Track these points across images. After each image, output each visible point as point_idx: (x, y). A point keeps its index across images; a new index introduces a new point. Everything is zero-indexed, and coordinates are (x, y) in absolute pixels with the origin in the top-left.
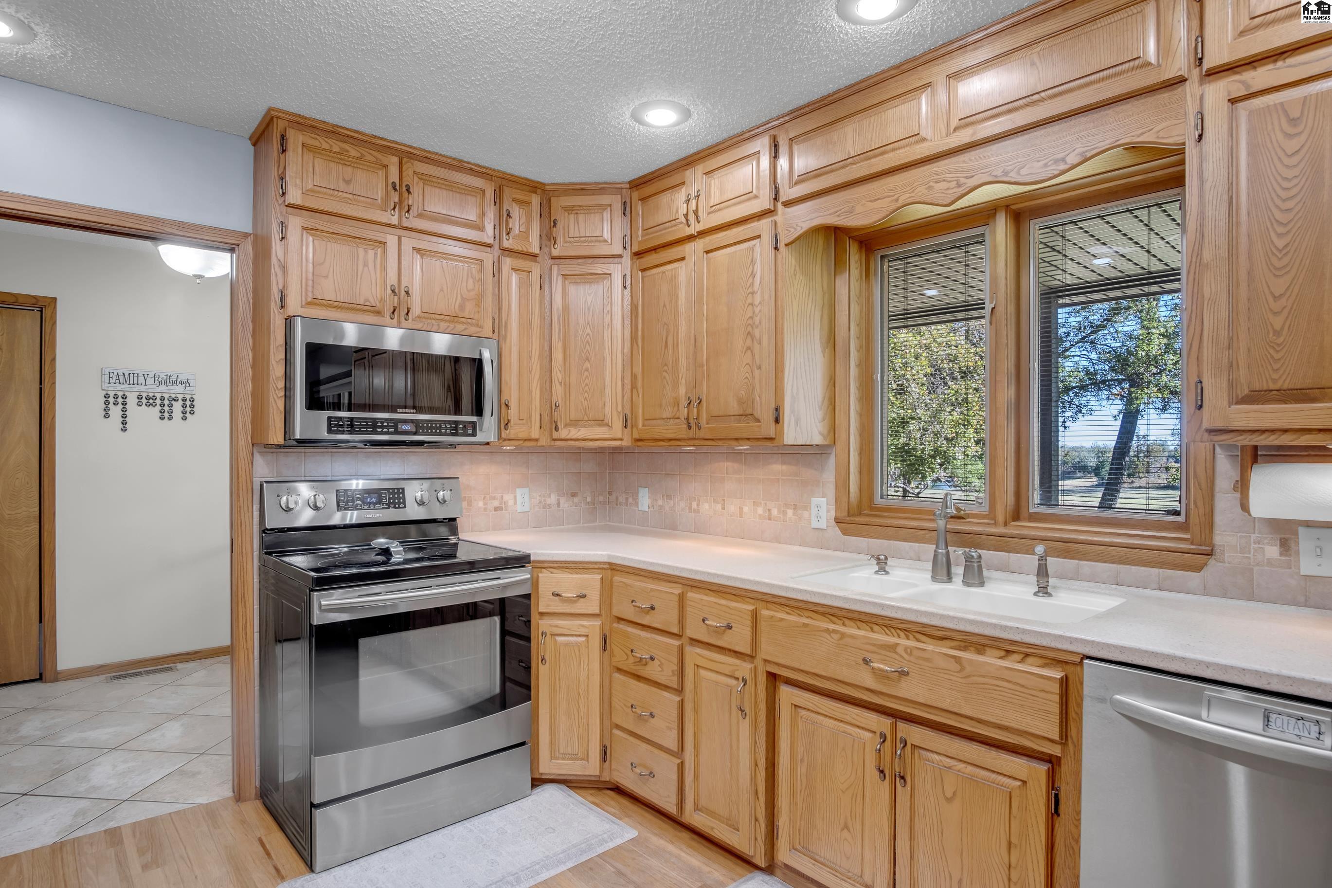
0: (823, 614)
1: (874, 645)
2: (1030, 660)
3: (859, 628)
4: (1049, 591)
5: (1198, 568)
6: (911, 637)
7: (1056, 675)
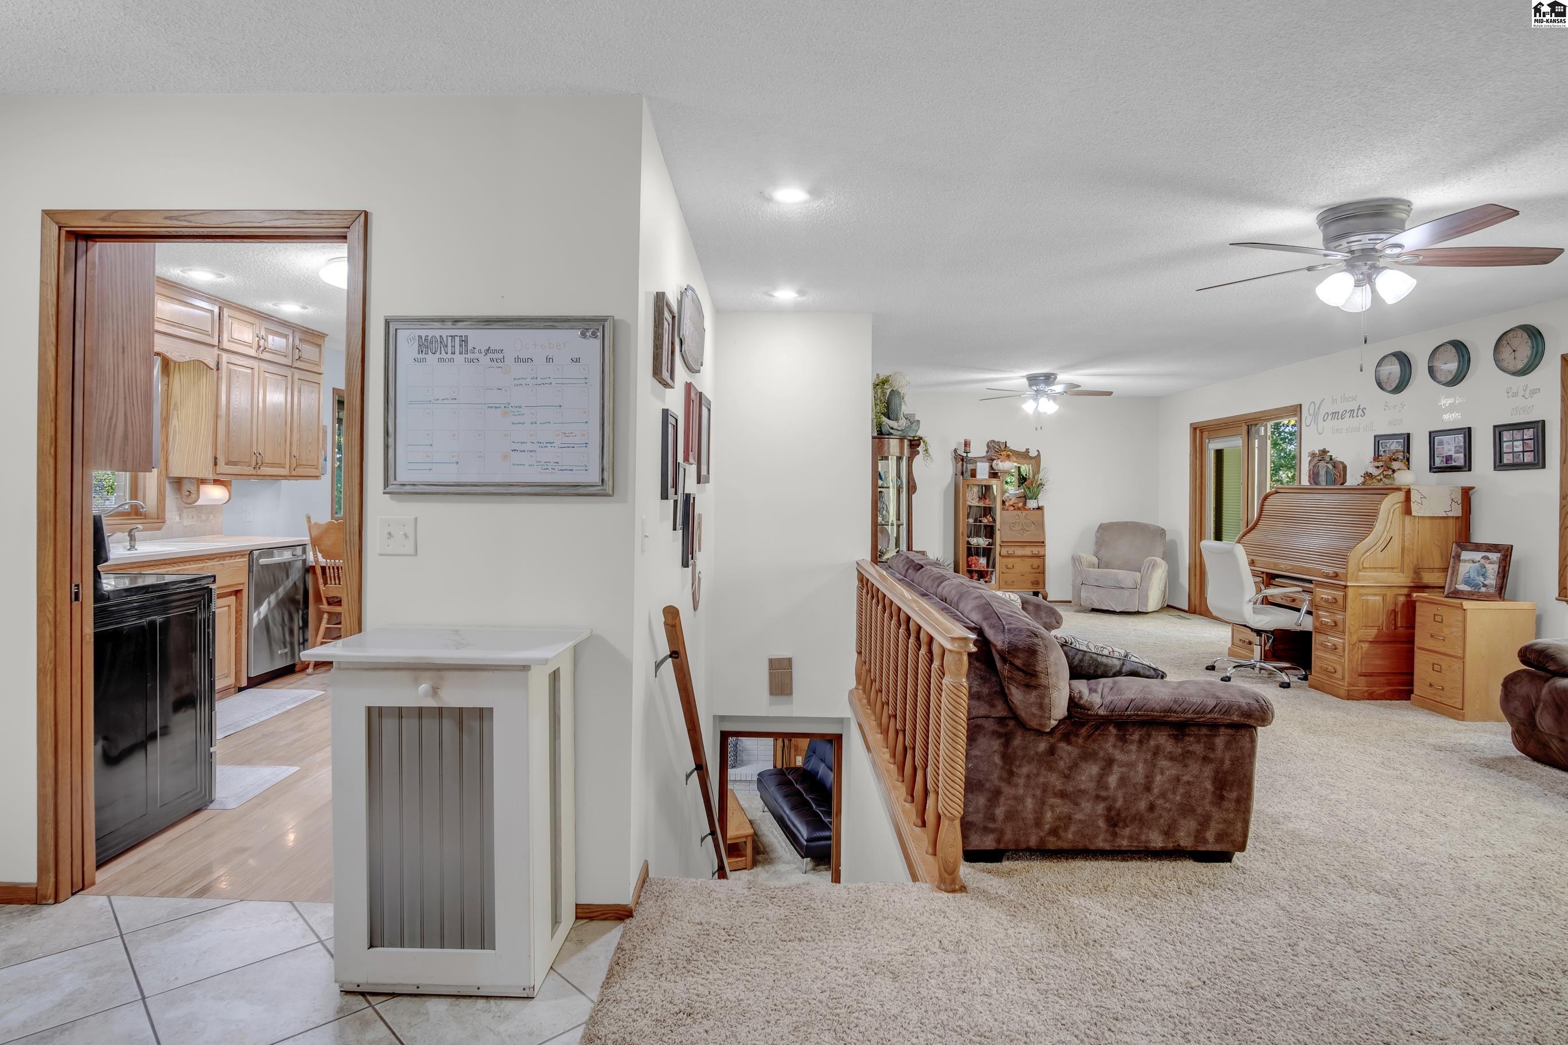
2: (237, 557)
4: (136, 547)
7: (245, 559)
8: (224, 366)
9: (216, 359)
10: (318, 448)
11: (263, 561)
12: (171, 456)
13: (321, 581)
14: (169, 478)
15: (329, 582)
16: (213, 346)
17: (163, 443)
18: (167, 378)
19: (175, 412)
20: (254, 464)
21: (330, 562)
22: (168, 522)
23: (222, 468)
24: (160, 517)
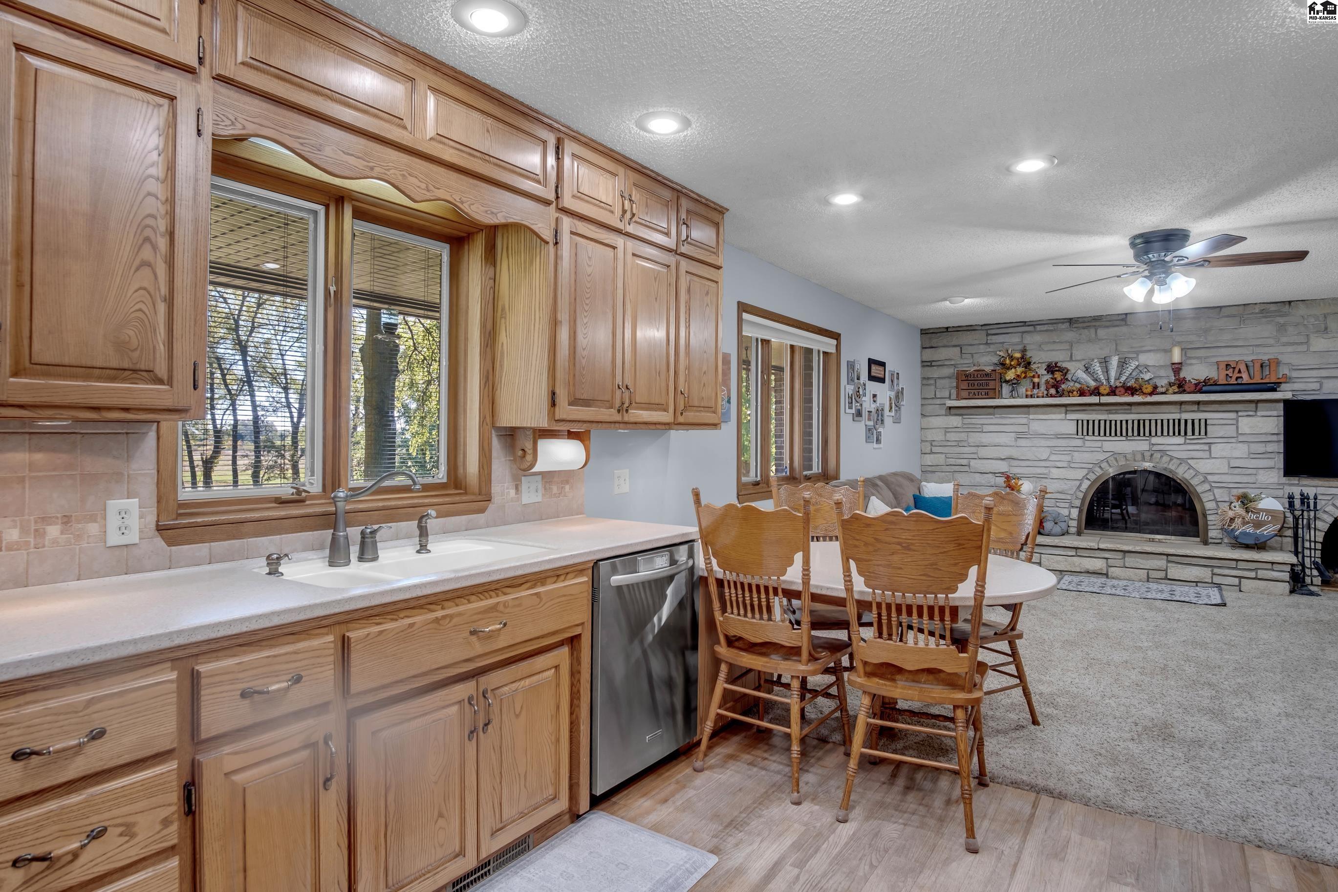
0: (421, 607)
1: (479, 613)
2: (569, 576)
3: (457, 605)
4: (428, 548)
5: (482, 511)
6: (482, 597)
7: (585, 579)
8: (566, 238)
9: (553, 225)
10: (716, 383)
11: (618, 579)
12: (498, 392)
13: (716, 605)
14: (499, 429)
15: (729, 610)
16: (547, 203)
17: (488, 373)
18: (492, 269)
19: (503, 321)
20: (618, 404)
21: (730, 576)
22: (497, 499)
23: (565, 410)
24: (483, 492)
